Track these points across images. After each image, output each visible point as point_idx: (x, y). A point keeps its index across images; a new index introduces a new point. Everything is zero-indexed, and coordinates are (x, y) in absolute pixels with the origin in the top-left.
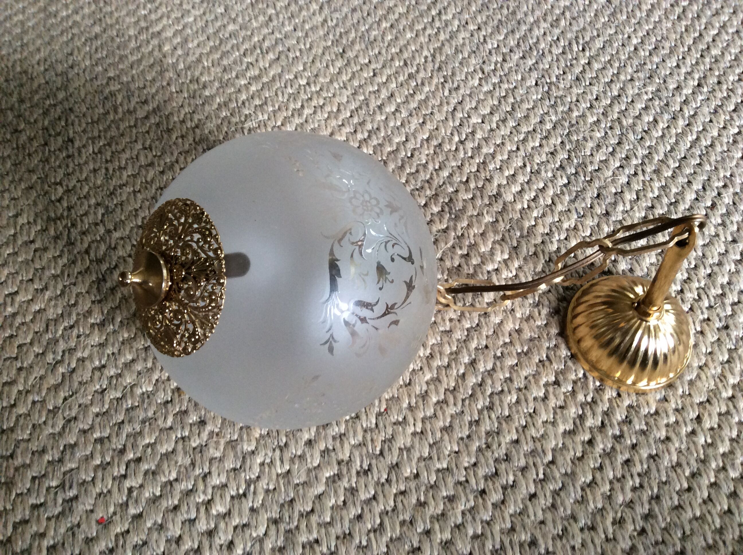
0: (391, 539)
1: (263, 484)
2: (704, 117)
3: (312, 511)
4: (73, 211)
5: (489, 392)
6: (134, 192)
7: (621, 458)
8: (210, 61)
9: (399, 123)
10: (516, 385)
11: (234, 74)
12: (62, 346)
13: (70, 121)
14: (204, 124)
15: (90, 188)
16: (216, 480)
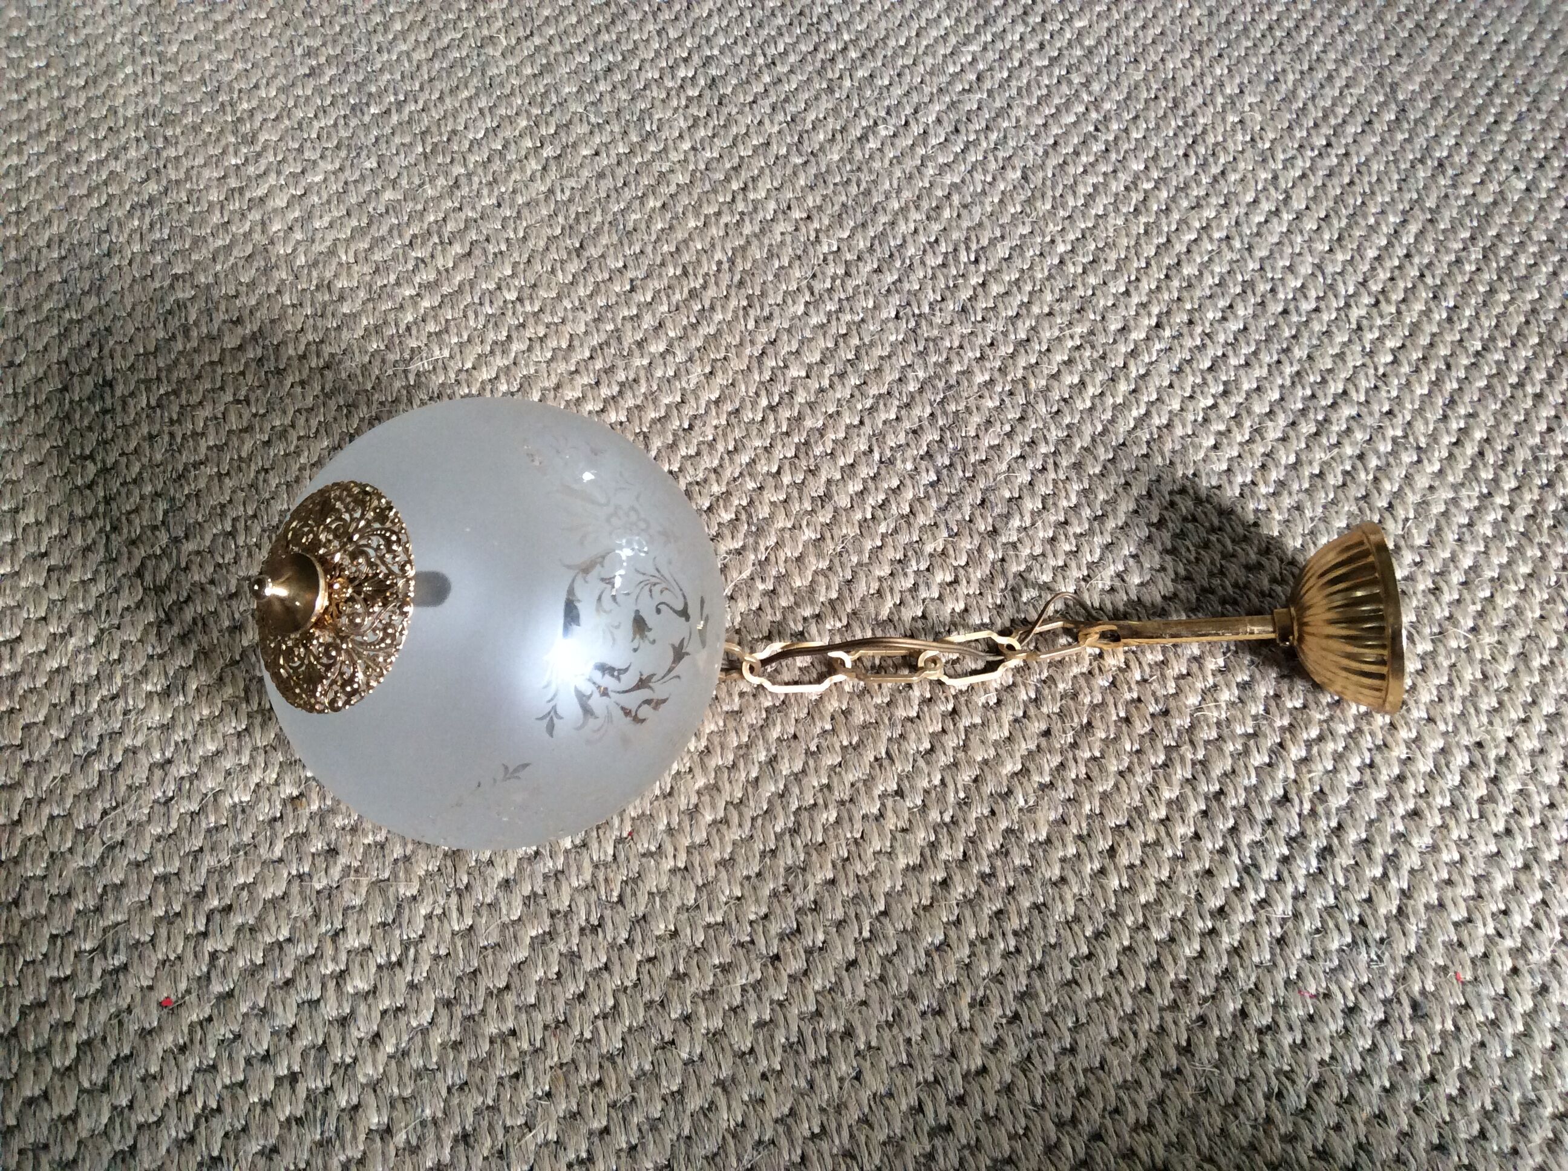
0: (630, 1029)
1: (429, 947)
2: (1161, 377)
3: (508, 987)
4: (114, 506)
5: (794, 807)
6: (219, 475)
7: (989, 908)
8: (351, 254)
9: (671, 373)
10: (837, 796)
11: (392, 278)
12: (98, 727)
13: (106, 351)
14: (340, 362)
15: (143, 467)
16: (353, 941)
